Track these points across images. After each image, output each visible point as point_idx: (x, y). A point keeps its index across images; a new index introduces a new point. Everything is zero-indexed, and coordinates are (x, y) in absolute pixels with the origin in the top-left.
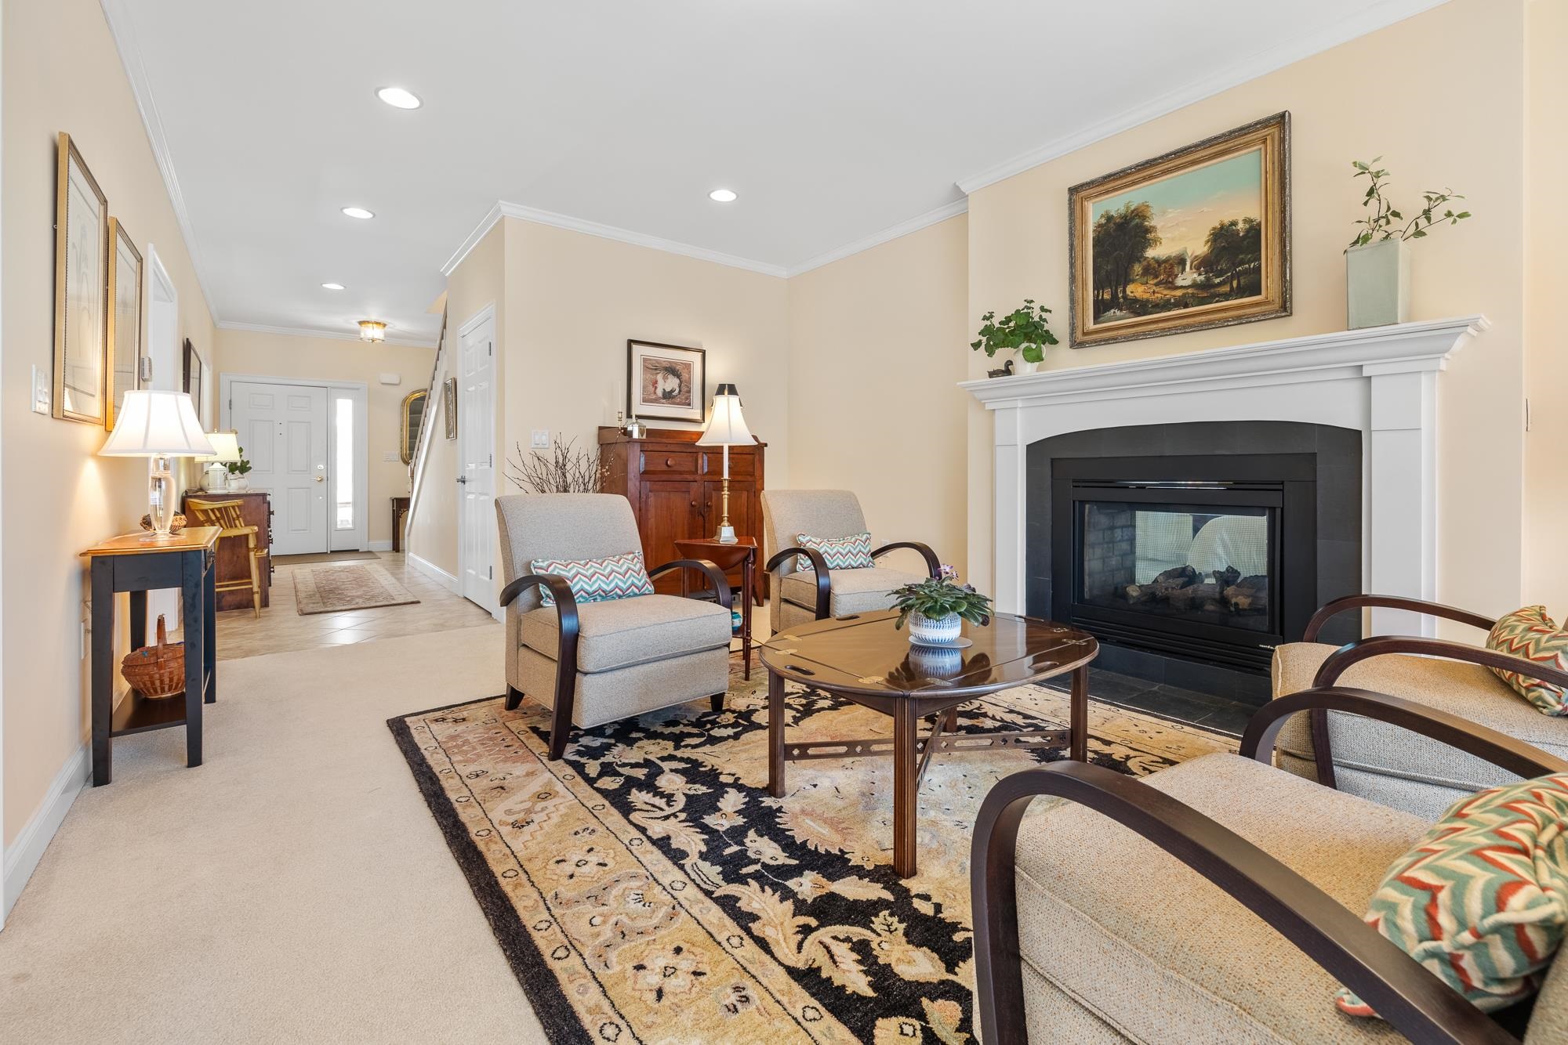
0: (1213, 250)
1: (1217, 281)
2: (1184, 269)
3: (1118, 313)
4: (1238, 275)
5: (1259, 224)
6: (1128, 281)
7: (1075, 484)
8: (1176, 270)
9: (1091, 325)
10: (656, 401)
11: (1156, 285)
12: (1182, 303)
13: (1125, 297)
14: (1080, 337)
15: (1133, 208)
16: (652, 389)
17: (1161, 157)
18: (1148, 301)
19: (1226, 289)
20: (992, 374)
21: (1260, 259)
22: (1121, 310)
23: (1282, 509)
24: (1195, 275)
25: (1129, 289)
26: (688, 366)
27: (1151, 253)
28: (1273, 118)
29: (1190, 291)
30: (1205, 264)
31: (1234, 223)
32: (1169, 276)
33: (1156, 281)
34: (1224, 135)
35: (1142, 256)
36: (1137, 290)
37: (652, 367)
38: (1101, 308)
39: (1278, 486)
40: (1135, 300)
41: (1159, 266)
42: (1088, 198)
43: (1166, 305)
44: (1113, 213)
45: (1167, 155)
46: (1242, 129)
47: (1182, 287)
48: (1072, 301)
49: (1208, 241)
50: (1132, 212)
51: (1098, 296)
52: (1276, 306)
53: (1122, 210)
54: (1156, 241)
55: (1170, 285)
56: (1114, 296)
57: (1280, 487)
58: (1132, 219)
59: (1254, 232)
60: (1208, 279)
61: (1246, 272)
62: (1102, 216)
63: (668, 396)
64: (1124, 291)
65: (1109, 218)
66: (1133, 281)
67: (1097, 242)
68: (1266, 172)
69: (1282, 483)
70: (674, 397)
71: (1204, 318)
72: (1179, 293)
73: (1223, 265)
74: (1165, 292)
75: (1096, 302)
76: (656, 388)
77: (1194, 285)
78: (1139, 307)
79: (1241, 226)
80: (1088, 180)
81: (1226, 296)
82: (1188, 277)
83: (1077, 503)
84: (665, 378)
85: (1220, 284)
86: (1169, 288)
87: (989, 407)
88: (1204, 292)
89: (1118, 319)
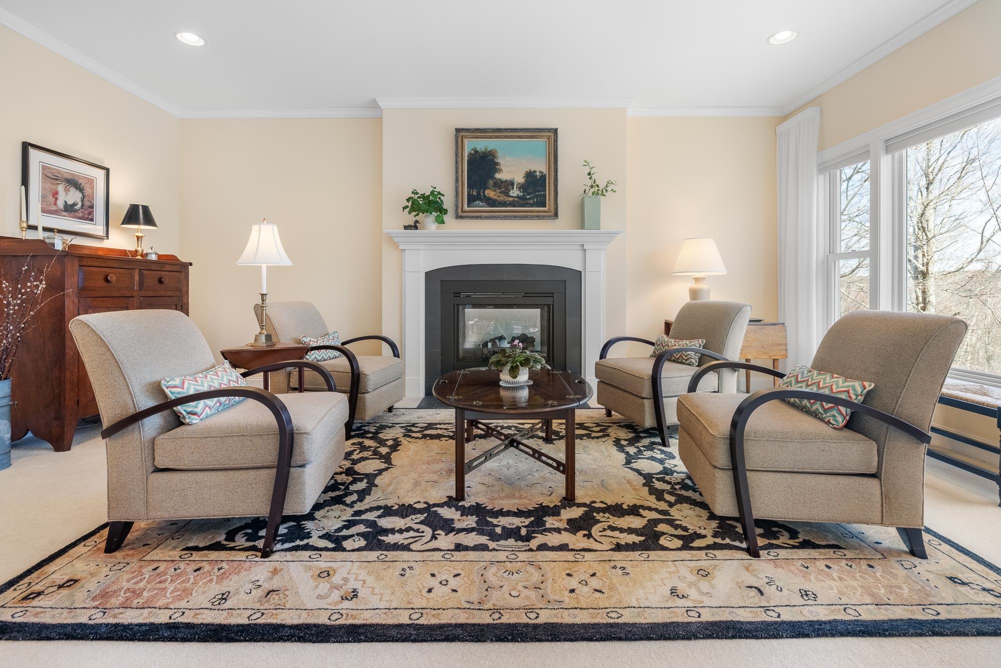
0: (526, 181)
1: (528, 197)
2: (513, 188)
3: (481, 203)
4: (537, 196)
5: (546, 175)
6: (486, 187)
7: (455, 295)
8: (510, 187)
9: (466, 208)
10: (56, 212)
11: (500, 193)
12: (512, 204)
13: (484, 195)
14: (460, 213)
15: (489, 150)
16: (52, 200)
17: (505, 129)
18: (496, 200)
19: (532, 201)
20: (406, 228)
21: (546, 191)
22: (482, 202)
23: (553, 305)
24: (518, 192)
25: (487, 192)
26: (91, 181)
27: (497, 176)
28: (553, 129)
29: (516, 199)
30: (522, 187)
31: (535, 172)
32: (507, 190)
33: (500, 191)
34: (533, 129)
35: (493, 176)
36: (490, 193)
37: (51, 177)
38: (471, 200)
39: (551, 295)
40: (489, 199)
41: (502, 183)
42: (466, 137)
43: (504, 204)
44: (478, 149)
45: (508, 129)
46: (540, 129)
47: (512, 197)
48: (457, 192)
49: (524, 177)
50: (489, 152)
51: (470, 192)
52: (552, 214)
53: (483, 149)
54: (500, 171)
55: (507, 194)
56: (479, 193)
57: (552, 295)
58: (488, 156)
59: (543, 177)
60: (524, 195)
61: (540, 195)
62: (472, 149)
63: (69, 209)
64: (484, 193)
65: (476, 152)
66: (489, 188)
67: (470, 163)
68: (549, 153)
69: (553, 293)
70: (76, 211)
71: (523, 214)
72: (511, 199)
73: (530, 190)
74: (505, 197)
75: (469, 195)
76: (56, 199)
77: (518, 197)
78: (491, 202)
79: (538, 173)
80: (467, 128)
81: (532, 205)
82: (515, 192)
83: (456, 306)
84: (67, 191)
85: (529, 199)
86: (506, 196)
87: (401, 247)
88: (522, 201)
89: (480, 207)
